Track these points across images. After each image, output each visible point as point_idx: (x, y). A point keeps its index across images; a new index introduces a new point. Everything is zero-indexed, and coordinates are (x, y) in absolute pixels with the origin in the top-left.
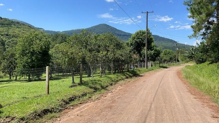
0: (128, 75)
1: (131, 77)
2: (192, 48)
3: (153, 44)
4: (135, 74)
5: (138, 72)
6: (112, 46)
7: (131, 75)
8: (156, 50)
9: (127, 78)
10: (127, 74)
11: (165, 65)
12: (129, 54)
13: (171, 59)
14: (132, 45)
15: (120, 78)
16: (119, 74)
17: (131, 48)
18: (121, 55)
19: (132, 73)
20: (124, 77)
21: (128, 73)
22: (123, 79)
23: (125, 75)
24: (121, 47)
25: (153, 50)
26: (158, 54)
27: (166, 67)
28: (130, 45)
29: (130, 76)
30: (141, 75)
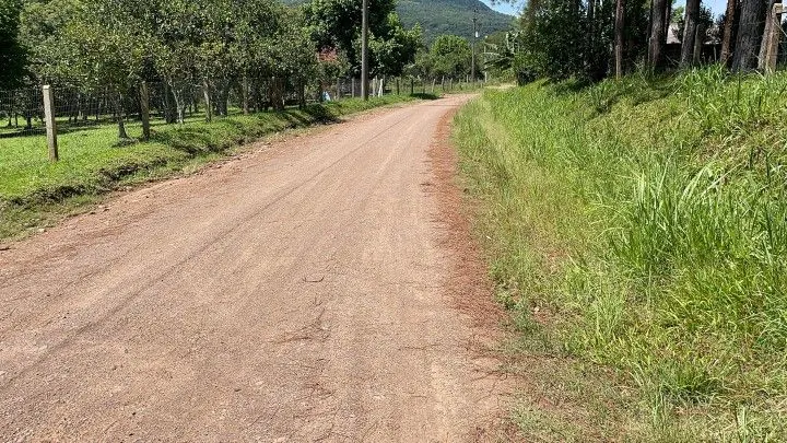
0: (299, 117)
1: (307, 124)
2: (510, 36)
3: (391, 17)
4: (323, 117)
5: (334, 111)
6: (243, 24)
7: (307, 117)
8: (401, 40)
9: (294, 127)
10: (294, 115)
11: (430, 89)
12: (302, 52)
13: (459, 68)
14: (324, 18)
15: (268, 125)
16: (267, 116)
17: (321, 28)
18: (274, 56)
19: (311, 113)
20: (283, 123)
21: (297, 112)
22: (279, 129)
23: (287, 118)
24: (275, 27)
25: (392, 36)
26: (407, 51)
27: (432, 97)
28: (315, 16)
29: (304, 121)
30: (341, 118)
